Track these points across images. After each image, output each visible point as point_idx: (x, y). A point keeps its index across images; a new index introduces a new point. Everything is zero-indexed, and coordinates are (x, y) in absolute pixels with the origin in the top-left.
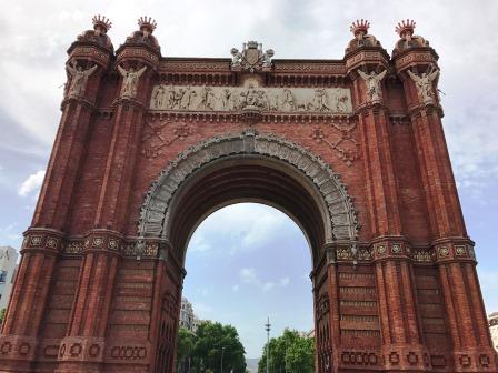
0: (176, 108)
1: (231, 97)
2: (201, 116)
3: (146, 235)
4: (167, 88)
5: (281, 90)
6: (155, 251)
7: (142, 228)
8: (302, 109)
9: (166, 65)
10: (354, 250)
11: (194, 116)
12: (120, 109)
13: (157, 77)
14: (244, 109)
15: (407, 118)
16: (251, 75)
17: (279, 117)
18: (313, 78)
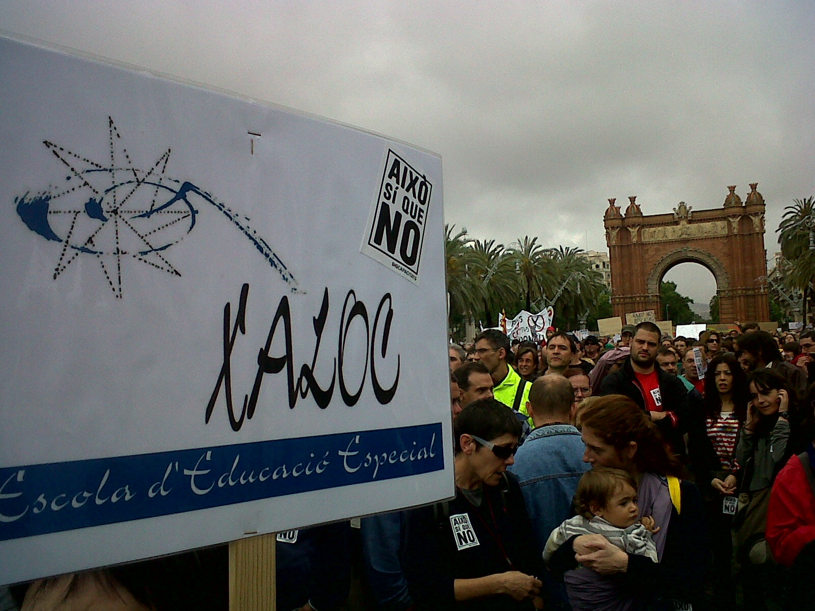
0: (653, 239)
1: (676, 232)
2: (664, 242)
3: (652, 293)
4: (647, 229)
5: (697, 224)
6: (656, 298)
7: (650, 291)
8: (705, 235)
9: (645, 219)
10: (726, 292)
11: (661, 243)
12: (633, 247)
13: (643, 226)
14: (682, 237)
15: (750, 235)
16: (683, 219)
17: (697, 239)
18: (710, 219)
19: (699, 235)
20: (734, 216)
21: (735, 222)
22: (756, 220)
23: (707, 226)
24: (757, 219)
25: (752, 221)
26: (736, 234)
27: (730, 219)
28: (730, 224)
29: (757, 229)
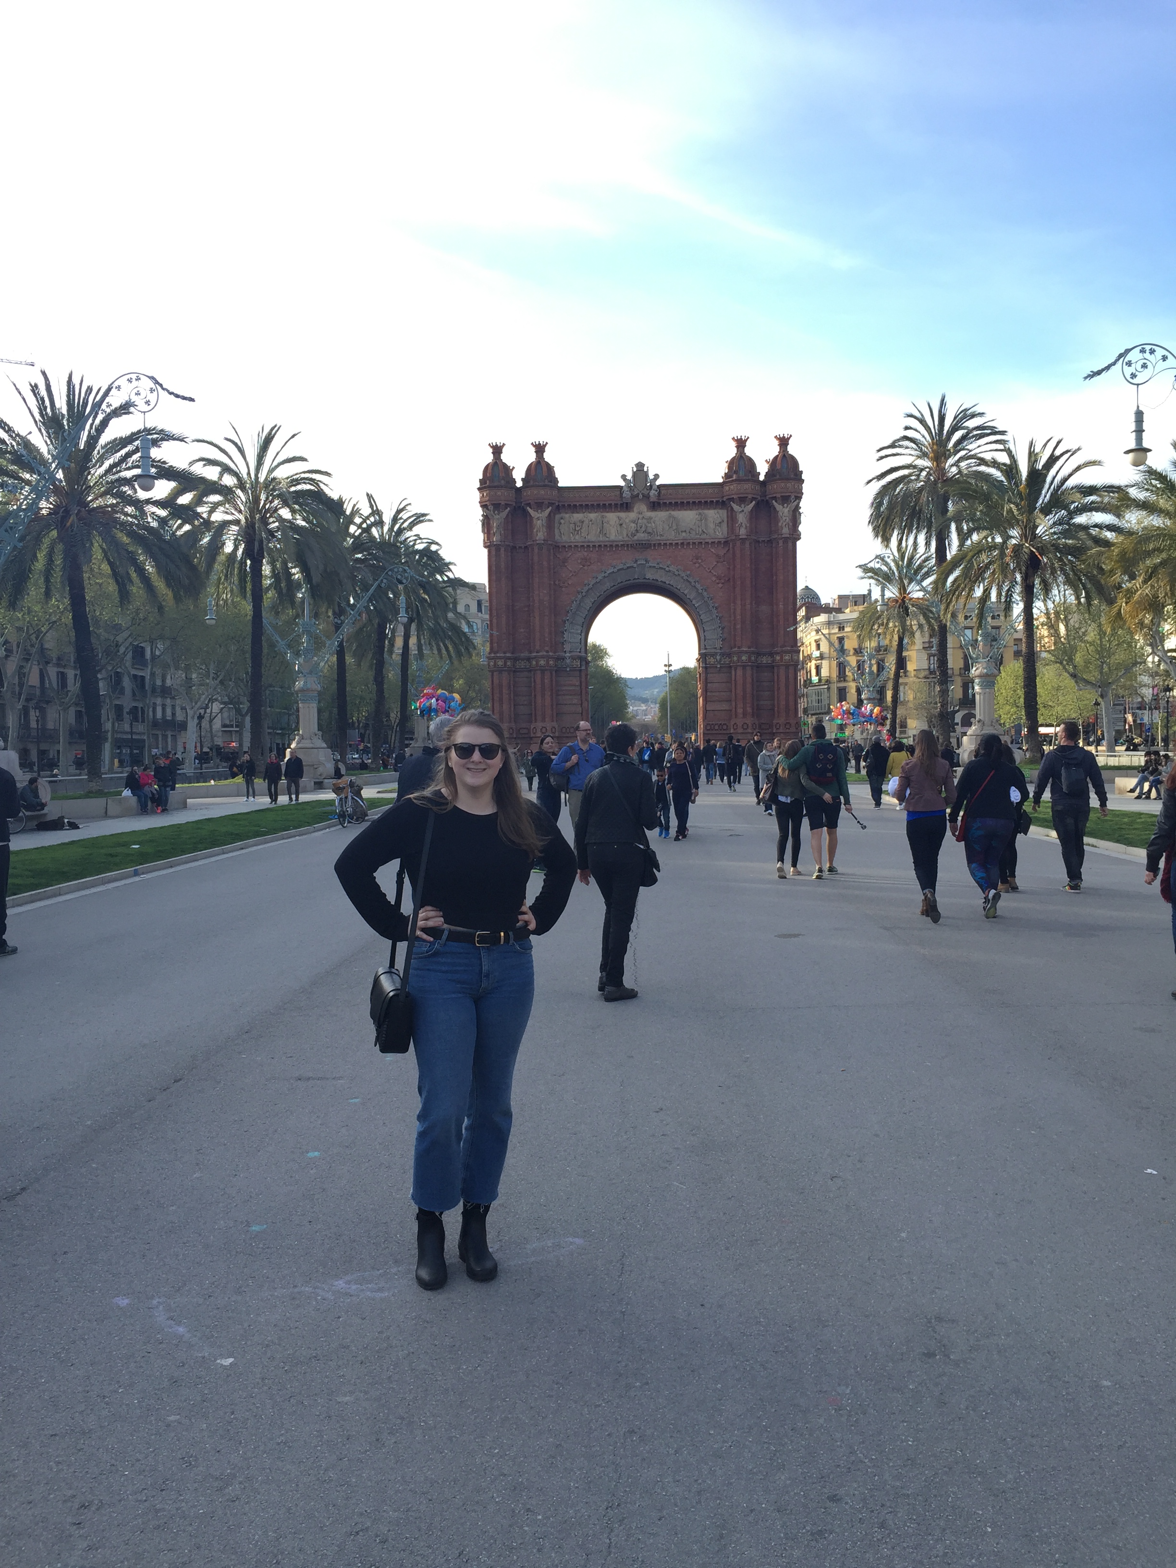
0: (578, 538)
2: (600, 546)
3: (570, 652)
4: (567, 515)
5: (668, 513)
6: (579, 663)
7: (567, 647)
9: (562, 494)
10: (718, 657)
11: (594, 546)
12: (536, 550)
13: (558, 509)
14: (636, 538)
15: (770, 541)
16: (640, 500)
17: (665, 544)
18: (694, 503)
19: (671, 536)
20: (742, 500)
21: (743, 513)
22: (783, 511)
23: (688, 516)
24: (786, 510)
25: (776, 512)
26: (744, 537)
27: (736, 507)
28: (732, 518)
29: (785, 531)
